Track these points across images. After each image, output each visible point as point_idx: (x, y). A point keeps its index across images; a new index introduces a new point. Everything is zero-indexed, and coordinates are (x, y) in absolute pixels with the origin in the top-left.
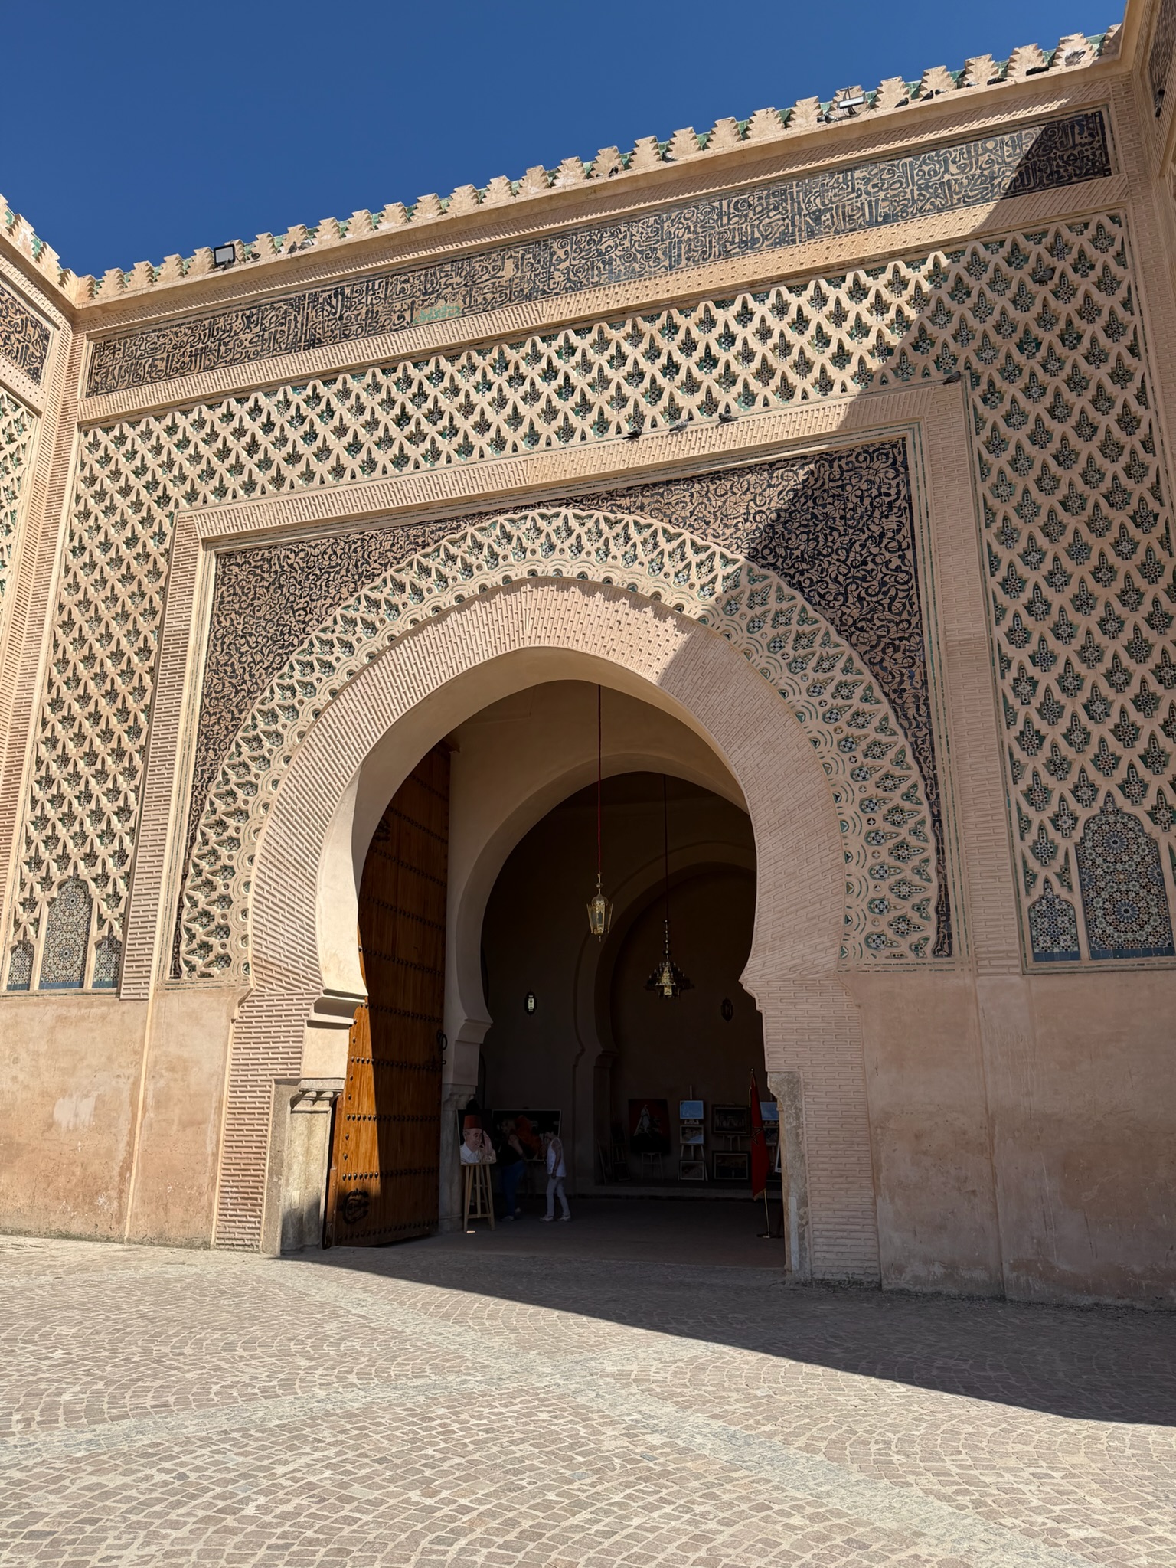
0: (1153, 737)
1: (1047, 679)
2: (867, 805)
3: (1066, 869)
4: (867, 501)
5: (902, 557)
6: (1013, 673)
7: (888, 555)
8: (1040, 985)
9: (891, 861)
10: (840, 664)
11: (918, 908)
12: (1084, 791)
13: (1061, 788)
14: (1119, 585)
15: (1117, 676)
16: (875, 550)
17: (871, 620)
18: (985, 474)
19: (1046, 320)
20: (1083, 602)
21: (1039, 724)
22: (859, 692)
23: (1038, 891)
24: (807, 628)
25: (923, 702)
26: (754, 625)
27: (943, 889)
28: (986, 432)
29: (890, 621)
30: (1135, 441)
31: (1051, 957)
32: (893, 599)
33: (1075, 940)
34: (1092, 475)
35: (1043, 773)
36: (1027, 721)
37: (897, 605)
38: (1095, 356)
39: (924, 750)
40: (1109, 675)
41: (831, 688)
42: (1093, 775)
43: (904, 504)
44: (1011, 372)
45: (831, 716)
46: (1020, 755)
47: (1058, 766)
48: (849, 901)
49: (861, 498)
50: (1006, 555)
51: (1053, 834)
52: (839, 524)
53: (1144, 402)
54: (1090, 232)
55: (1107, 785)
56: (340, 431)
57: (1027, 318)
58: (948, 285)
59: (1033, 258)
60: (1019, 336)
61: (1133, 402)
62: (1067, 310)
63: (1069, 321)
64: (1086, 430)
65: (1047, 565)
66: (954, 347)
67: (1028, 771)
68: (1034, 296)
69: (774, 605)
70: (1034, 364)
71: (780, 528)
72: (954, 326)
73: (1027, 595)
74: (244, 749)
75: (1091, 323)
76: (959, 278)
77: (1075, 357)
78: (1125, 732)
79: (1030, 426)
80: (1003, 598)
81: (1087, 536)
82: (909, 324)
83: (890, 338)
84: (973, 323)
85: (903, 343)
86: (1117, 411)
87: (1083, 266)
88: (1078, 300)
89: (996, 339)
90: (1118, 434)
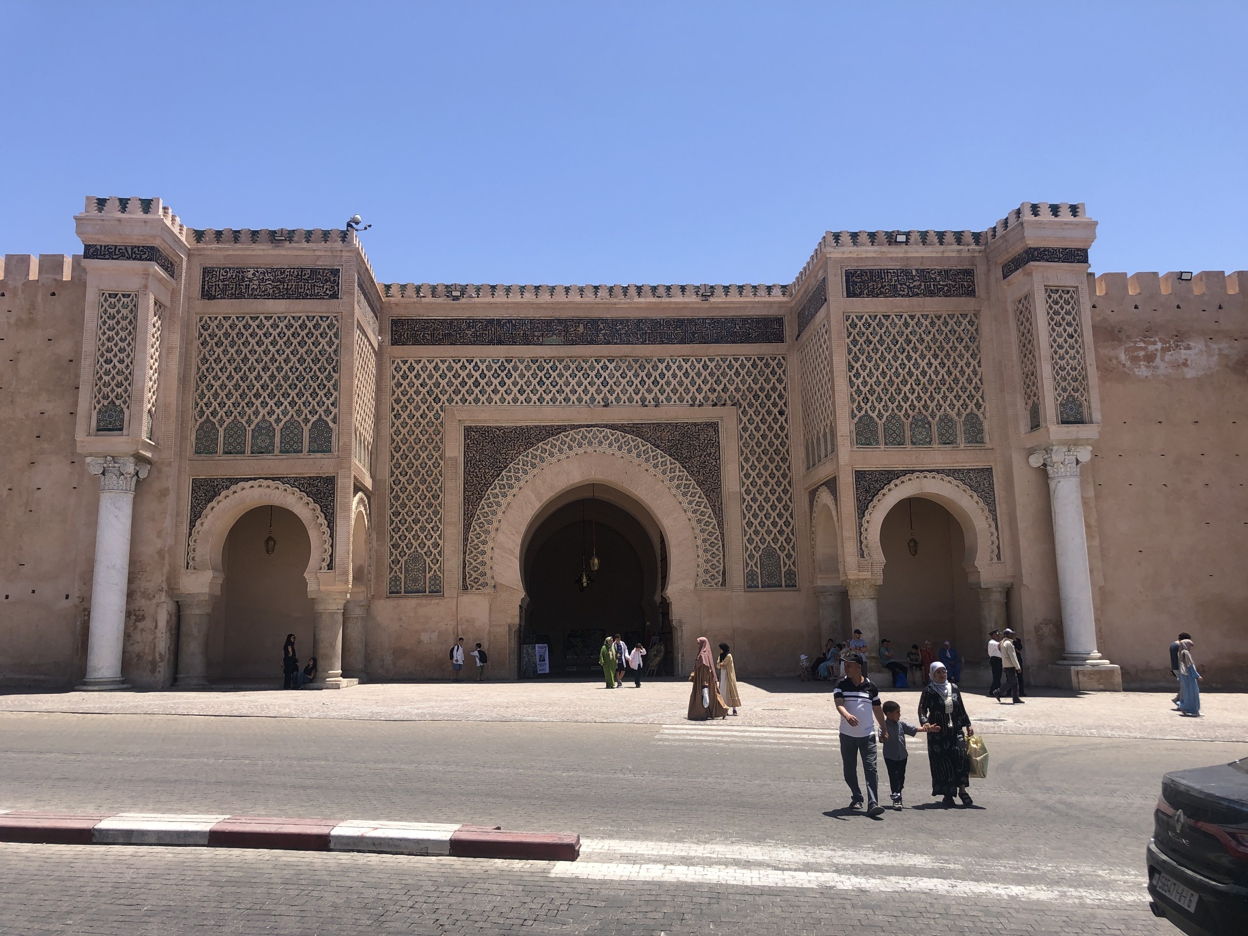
0: (781, 526)
1: (755, 506)
2: (704, 541)
3: (757, 562)
5: (716, 462)
6: (746, 504)
7: (712, 461)
8: (748, 594)
9: (711, 558)
10: (698, 495)
11: (717, 572)
12: (763, 540)
13: (757, 539)
14: (776, 479)
15: (774, 508)
16: (708, 458)
17: (707, 482)
19: (762, 389)
20: (766, 484)
21: (752, 519)
22: (703, 505)
23: (749, 568)
24: (688, 482)
25: (721, 509)
26: (672, 479)
28: (742, 425)
29: (712, 483)
30: (783, 435)
31: (751, 587)
32: (713, 475)
33: (758, 582)
34: (771, 444)
35: (753, 534)
36: (749, 518)
37: (714, 477)
38: (775, 405)
39: (721, 524)
40: (771, 507)
41: (695, 503)
42: (765, 536)
43: (717, 444)
44: (751, 405)
45: (695, 512)
46: (747, 528)
47: (756, 532)
48: (698, 569)
49: (705, 440)
50: (746, 466)
51: (754, 552)
52: (697, 447)
53: (786, 422)
54: (776, 361)
55: (768, 539)
56: (515, 384)
57: (756, 387)
58: (734, 370)
59: (759, 367)
60: (753, 393)
61: (784, 422)
62: (768, 387)
63: (768, 391)
64: (770, 428)
65: (757, 471)
66: (734, 393)
67: (749, 533)
68: (759, 380)
69: (677, 473)
70: (757, 404)
71: (679, 446)
72: (735, 386)
73: (751, 479)
74: (486, 507)
75: (774, 393)
76: (737, 368)
77: (769, 403)
78: (774, 524)
79: (755, 425)
80: (745, 480)
81: (768, 463)
82: (721, 382)
83: (715, 386)
84: (740, 386)
85: (719, 388)
86: (779, 424)
87: (773, 373)
88: (771, 384)
89: (747, 393)
90: (779, 432)
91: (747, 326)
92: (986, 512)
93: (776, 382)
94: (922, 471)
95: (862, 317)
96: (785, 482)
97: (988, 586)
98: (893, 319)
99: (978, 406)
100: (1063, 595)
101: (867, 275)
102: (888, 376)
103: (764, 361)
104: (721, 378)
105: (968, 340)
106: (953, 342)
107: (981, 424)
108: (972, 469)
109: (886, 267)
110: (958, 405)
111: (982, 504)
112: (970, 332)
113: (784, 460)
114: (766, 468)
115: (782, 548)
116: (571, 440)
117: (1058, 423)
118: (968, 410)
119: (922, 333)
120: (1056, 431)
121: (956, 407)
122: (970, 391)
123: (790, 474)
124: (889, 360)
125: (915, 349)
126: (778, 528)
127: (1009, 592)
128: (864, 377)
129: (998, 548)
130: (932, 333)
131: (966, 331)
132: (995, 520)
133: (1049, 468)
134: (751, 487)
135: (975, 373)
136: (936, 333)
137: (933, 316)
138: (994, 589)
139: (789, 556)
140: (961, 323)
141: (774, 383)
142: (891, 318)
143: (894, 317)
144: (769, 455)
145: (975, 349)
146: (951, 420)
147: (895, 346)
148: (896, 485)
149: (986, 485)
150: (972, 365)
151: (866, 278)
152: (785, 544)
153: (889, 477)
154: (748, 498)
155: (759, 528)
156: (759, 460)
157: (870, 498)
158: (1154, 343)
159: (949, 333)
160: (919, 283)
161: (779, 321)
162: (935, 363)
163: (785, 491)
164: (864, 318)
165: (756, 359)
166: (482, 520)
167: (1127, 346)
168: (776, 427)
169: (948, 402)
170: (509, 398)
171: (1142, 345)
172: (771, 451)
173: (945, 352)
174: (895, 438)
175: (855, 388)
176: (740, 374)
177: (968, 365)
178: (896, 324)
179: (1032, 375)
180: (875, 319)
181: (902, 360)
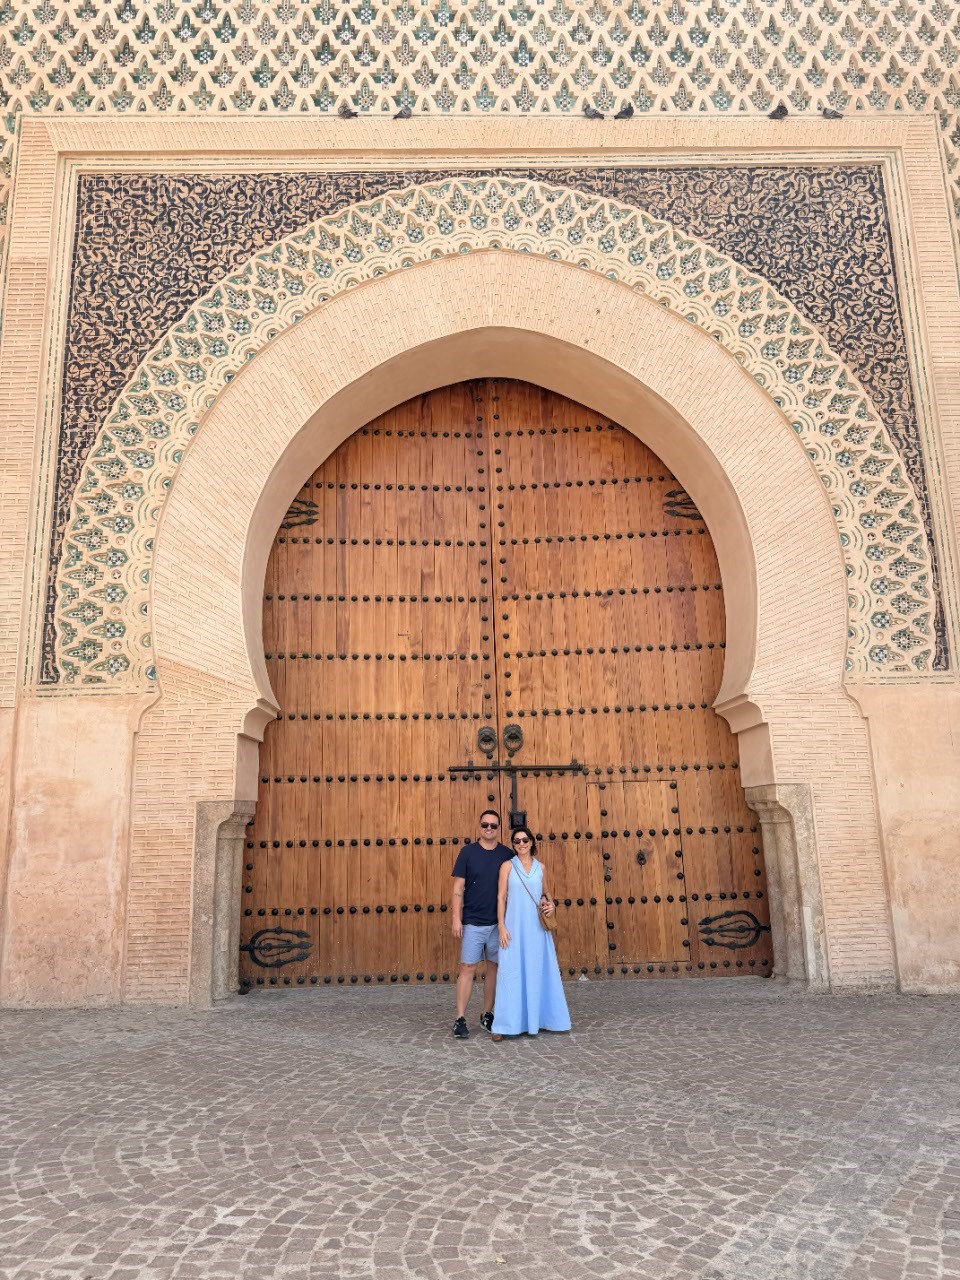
4: (848, 221)
5: (884, 281)
7: (871, 278)
10: (834, 378)
11: (917, 623)
16: (858, 271)
17: (858, 339)
18: (957, 212)
22: (854, 407)
24: (800, 338)
25: (912, 423)
26: (747, 327)
27: (940, 605)
28: (957, 172)
29: (877, 342)
32: (878, 321)
37: (882, 327)
41: (827, 400)
43: (883, 230)
45: (829, 427)
48: (854, 613)
49: (842, 217)
52: (822, 240)
56: (244, 53)
66: (924, 85)
69: (765, 310)
71: (763, 235)
74: (132, 411)
82: (880, 55)
83: (863, 65)
84: (941, 64)
85: (876, 72)
104: (879, 43)
116: (418, 211)
166: (118, 453)
170: (223, 93)
176: (934, 34)
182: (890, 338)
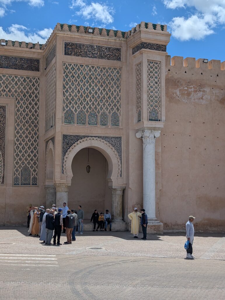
0: (32, 157)
1: (21, 147)
3: (19, 173)
5: (3, 125)
6: (16, 145)
7: (1, 124)
8: (14, 188)
11: (0, 177)
12: (23, 163)
13: (20, 162)
14: (31, 135)
18: (16, 115)
19: (27, 92)
20: (27, 137)
21: (19, 153)
23: (16, 176)
25: (4, 148)
27: (4, 175)
28: (17, 108)
30: (36, 115)
31: (16, 184)
33: (19, 182)
34: (30, 118)
35: (18, 160)
36: (17, 153)
37: (2, 132)
38: (33, 100)
39: (3, 155)
40: (28, 147)
42: (24, 161)
43: (4, 117)
44: (22, 99)
46: (16, 157)
47: (20, 159)
50: (18, 128)
51: (18, 168)
53: (38, 109)
54: (35, 80)
55: (26, 162)
57: (25, 91)
58: (15, 82)
59: (27, 81)
60: (23, 94)
61: (37, 109)
62: (30, 92)
63: (30, 93)
64: (30, 111)
65: (23, 131)
66: (14, 93)
67: (17, 160)
68: (26, 88)
70: (25, 99)
72: (15, 89)
73: (20, 134)
75: (33, 95)
76: (16, 81)
77: (30, 99)
78: (29, 156)
79: (23, 109)
80: (16, 134)
81: (28, 127)
82: (8, 87)
83: (5, 89)
84: (17, 90)
85: (7, 90)
86: (35, 109)
87: (33, 85)
88: (32, 91)
89: (20, 93)
90: (34, 113)
91: (22, 61)
92: (117, 156)
93: (34, 89)
94: (92, 137)
95: (71, 65)
96: (35, 137)
97: (116, 188)
98: (84, 67)
99: (118, 109)
100: (144, 193)
101: (74, 46)
102: (81, 93)
103: (29, 79)
104: (8, 85)
105: (116, 80)
106: (110, 80)
107: (118, 118)
108: (113, 137)
109: (83, 43)
110: (109, 108)
111: (116, 152)
112: (117, 77)
113: (36, 126)
114: (27, 129)
115: (32, 167)
117: (147, 120)
118: (114, 111)
119: (97, 75)
120: (147, 124)
121: (109, 109)
122: (115, 103)
123: (38, 133)
124: (81, 86)
125: (93, 82)
126: (31, 158)
127: (124, 191)
128: (70, 92)
129: (121, 171)
130: (101, 75)
131: (115, 76)
132: (121, 159)
133: (143, 139)
134: (19, 138)
135: (118, 95)
136: (103, 76)
137: (102, 68)
138: (118, 189)
139: (35, 171)
140: (114, 72)
141: (33, 90)
142: (84, 66)
143: (85, 66)
144: (29, 124)
145: (119, 84)
146: (106, 115)
147: (84, 79)
148: (80, 142)
149: (118, 144)
150: (117, 91)
151: (74, 47)
152: (33, 165)
153: (78, 138)
154: (18, 143)
155: (22, 157)
156: (24, 125)
157: (69, 147)
158: (191, 88)
159: (108, 76)
160: (97, 52)
161: (38, 61)
162: (101, 89)
163: (35, 141)
164: (72, 65)
165: (26, 78)
167: (180, 88)
168: (33, 111)
169: (105, 107)
171: (186, 88)
172: (30, 122)
173: (106, 84)
174: (82, 121)
175: (66, 97)
176: (17, 84)
177: (115, 91)
178: (86, 70)
179: (140, 98)
180: (77, 66)
181: (87, 86)
182: (3, 134)
